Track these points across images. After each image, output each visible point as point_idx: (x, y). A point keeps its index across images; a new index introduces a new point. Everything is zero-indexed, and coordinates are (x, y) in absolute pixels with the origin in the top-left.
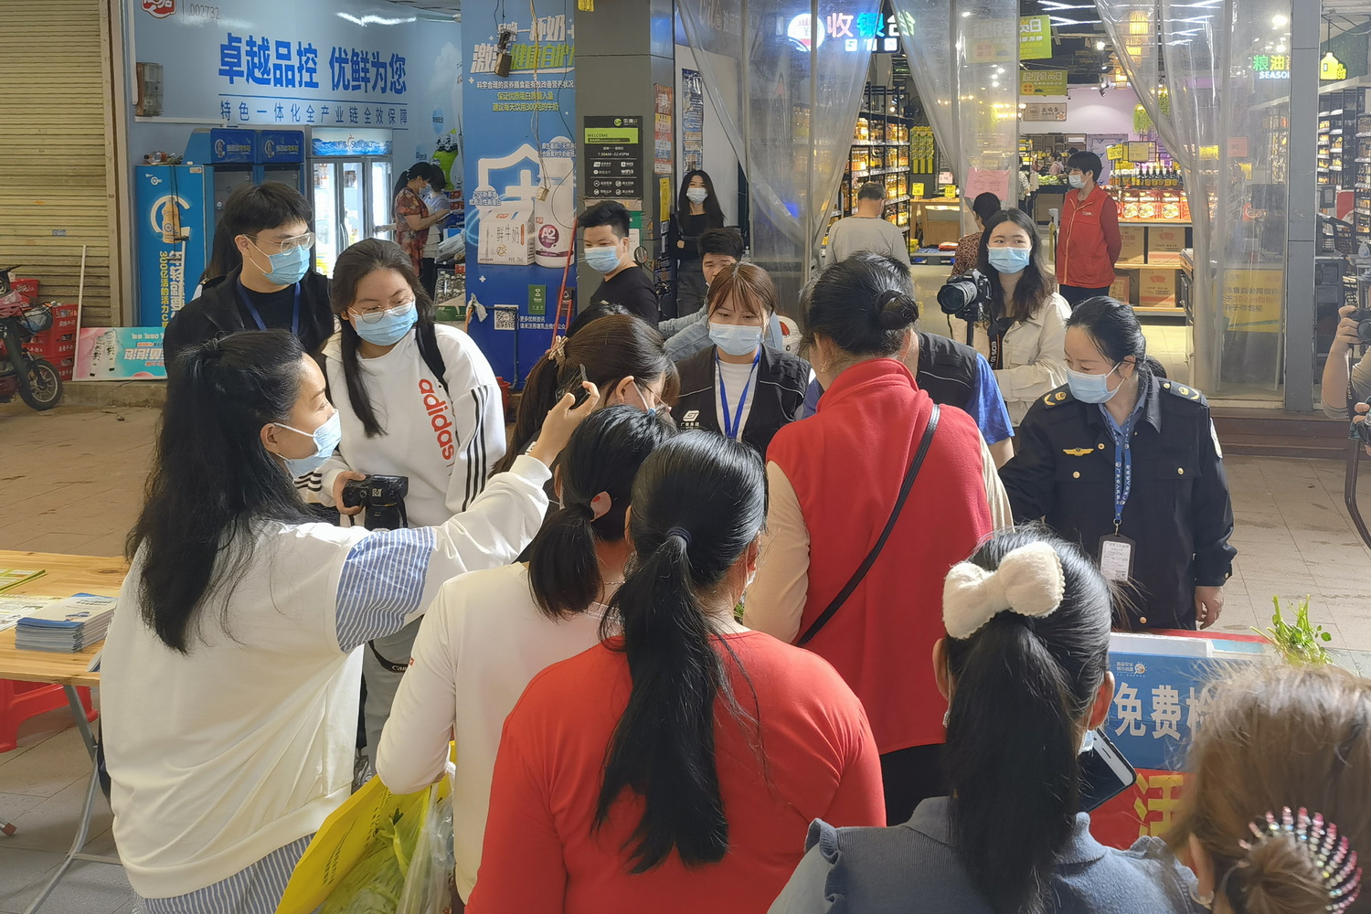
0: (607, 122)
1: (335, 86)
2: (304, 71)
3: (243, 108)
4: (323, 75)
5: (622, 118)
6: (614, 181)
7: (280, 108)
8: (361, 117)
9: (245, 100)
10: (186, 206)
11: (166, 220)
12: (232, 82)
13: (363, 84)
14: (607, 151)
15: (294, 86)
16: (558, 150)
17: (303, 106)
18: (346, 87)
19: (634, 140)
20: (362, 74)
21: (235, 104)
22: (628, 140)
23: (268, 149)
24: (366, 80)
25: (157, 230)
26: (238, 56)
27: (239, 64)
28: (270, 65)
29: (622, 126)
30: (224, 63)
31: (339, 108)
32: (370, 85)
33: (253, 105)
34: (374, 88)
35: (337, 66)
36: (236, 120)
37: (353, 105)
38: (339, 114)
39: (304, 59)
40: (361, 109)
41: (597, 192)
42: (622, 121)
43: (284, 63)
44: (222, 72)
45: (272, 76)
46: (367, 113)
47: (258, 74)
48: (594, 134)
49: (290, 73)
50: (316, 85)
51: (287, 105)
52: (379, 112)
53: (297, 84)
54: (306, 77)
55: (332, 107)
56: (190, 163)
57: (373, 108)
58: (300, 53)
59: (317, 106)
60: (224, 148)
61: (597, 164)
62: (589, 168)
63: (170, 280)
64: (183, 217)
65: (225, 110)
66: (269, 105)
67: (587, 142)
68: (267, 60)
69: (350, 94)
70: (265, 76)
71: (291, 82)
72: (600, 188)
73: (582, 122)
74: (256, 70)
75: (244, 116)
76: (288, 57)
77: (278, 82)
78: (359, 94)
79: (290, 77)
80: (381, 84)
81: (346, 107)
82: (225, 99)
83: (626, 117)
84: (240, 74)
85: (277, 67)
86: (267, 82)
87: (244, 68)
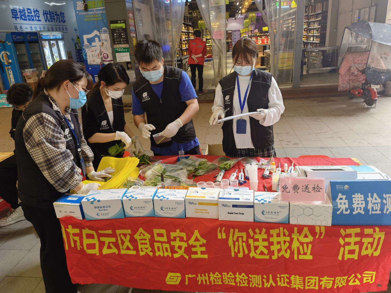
0: (116, 22)
1: (46, 21)
2: (36, 17)
3: (21, 27)
4: (42, 18)
5: (120, 21)
6: (120, 39)
7: (31, 27)
8: (54, 29)
9: (21, 25)
10: (9, 54)
11: (5, 58)
12: (16, 20)
13: (53, 20)
14: (117, 31)
15: (34, 21)
16: (104, 32)
17: (38, 27)
18: (49, 21)
19: (124, 27)
20: (53, 18)
21: (18, 26)
22: (123, 27)
23: (29, 38)
24: (54, 19)
25: (3, 61)
26: (17, 13)
27: (17, 15)
28: (26, 15)
29: (120, 23)
30: (13, 15)
31: (48, 27)
32: (56, 21)
33: (24, 27)
34: (57, 21)
35: (45, 15)
36: (19, 30)
37: (52, 26)
38: (48, 28)
39: (36, 13)
40: (54, 27)
41: (116, 43)
42: (120, 22)
43: (30, 14)
44: (13, 17)
45: (27, 18)
46: (56, 28)
47: (23, 18)
48: (113, 26)
49: (32, 17)
50: (40, 21)
51: (33, 26)
52: (60, 28)
53: (35, 20)
54: (37, 18)
55: (46, 27)
56: (7, 42)
57: (57, 27)
58: (34, 12)
59: (42, 26)
60: (16, 38)
61: (115, 35)
62: (113, 36)
63: (9, 74)
64: (8, 57)
65: (16, 28)
66: (28, 26)
67: (111, 28)
68: (25, 13)
69: (50, 23)
70: (26, 18)
71: (33, 20)
72: (117, 41)
73: (109, 22)
74: (23, 17)
75: (22, 30)
76: (31, 13)
77: (29, 20)
78: (53, 23)
79: (33, 18)
80: (58, 20)
81: (50, 27)
82: (15, 25)
83: (121, 20)
84: (18, 18)
85: (28, 16)
86: (26, 20)
87: (19, 16)
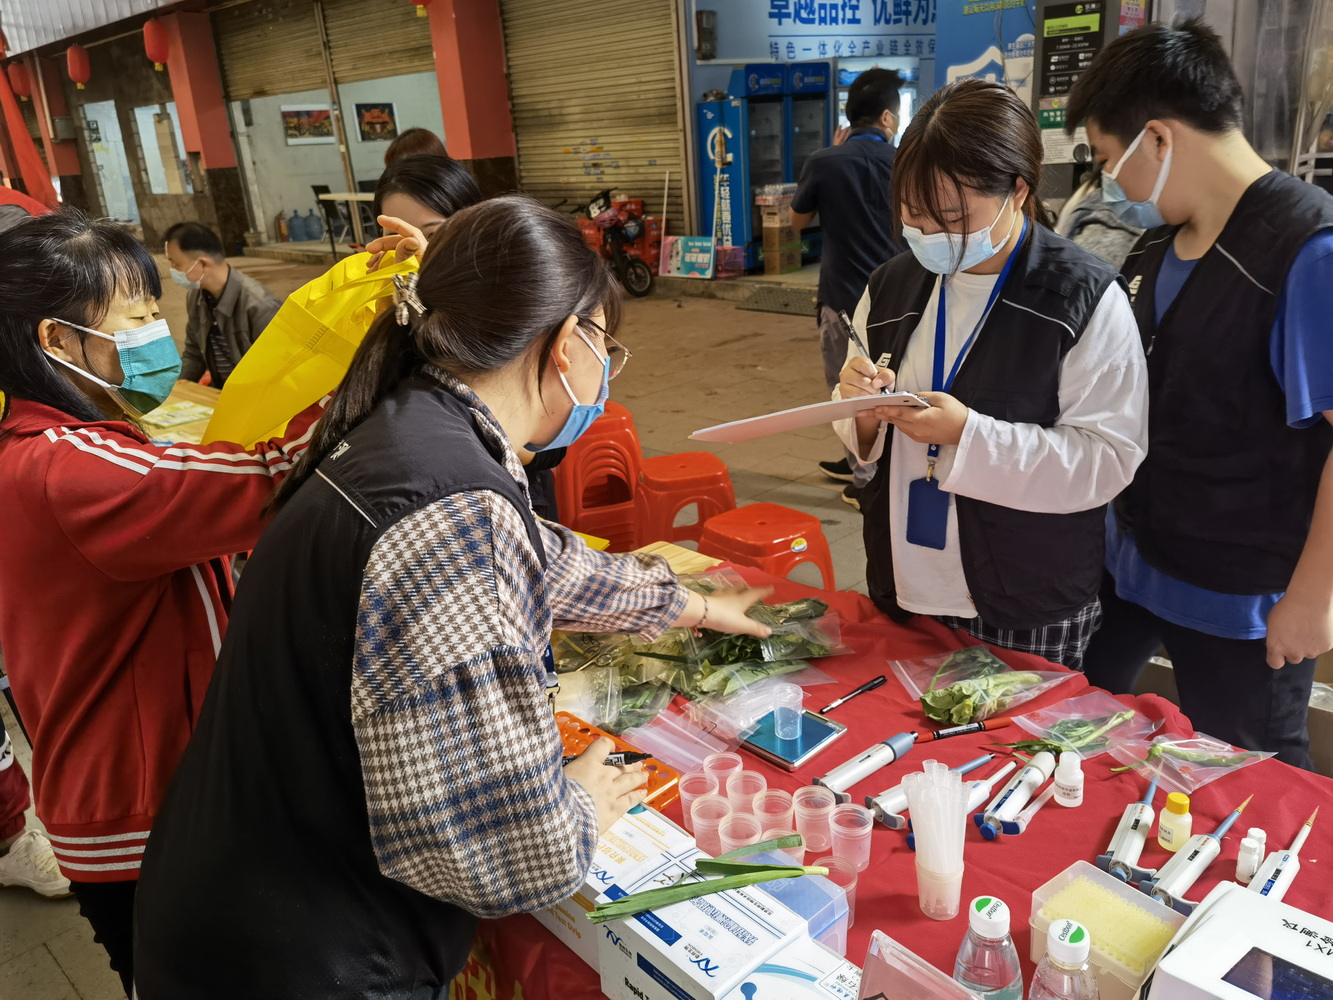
0: (1068, 11)
1: (877, 21)
2: (847, 9)
3: (790, 47)
4: (866, 11)
5: (1083, 4)
6: (1070, 75)
8: (901, 48)
9: (792, 40)
12: (780, 23)
13: (904, 17)
14: (1065, 43)
15: (837, 24)
16: (1023, 49)
17: (845, 42)
18: (887, 22)
19: (1095, 28)
20: (904, 8)
21: (783, 44)
22: (1088, 28)
23: (798, 82)
24: (907, 13)
27: (786, 7)
28: (816, 5)
29: (1084, 13)
30: (773, 7)
31: (880, 41)
32: (911, 18)
33: (799, 44)
34: (915, 20)
36: (784, 58)
37: (893, 38)
38: (880, 47)
40: (901, 41)
41: (1052, 90)
42: (1084, 8)
44: (772, 15)
45: (816, 16)
46: (907, 45)
47: (804, 14)
48: (1053, 25)
49: (834, 12)
50: (858, 21)
51: (830, 42)
52: (919, 44)
53: (840, 21)
54: (849, 14)
55: (873, 41)
56: (731, 97)
57: (913, 40)
59: (858, 42)
60: (758, 82)
61: (1054, 59)
62: (1046, 63)
63: (721, 198)
64: (729, 145)
65: (774, 49)
66: (814, 43)
67: (1045, 35)
68: (813, 1)
69: (892, 28)
70: (811, 16)
71: (834, 20)
72: (1057, 84)
73: (1042, 12)
74: (803, 11)
75: (791, 55)
77: (823, 20)
78: (900, 28)
79: (834, 15)
80: (922, 16)
81: (886, 41)
82: (774, 40)
83: (1087, 3)
84: (788, 15)
85: (822, 6)
86: (812, 21)
87: (791, 9)
